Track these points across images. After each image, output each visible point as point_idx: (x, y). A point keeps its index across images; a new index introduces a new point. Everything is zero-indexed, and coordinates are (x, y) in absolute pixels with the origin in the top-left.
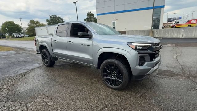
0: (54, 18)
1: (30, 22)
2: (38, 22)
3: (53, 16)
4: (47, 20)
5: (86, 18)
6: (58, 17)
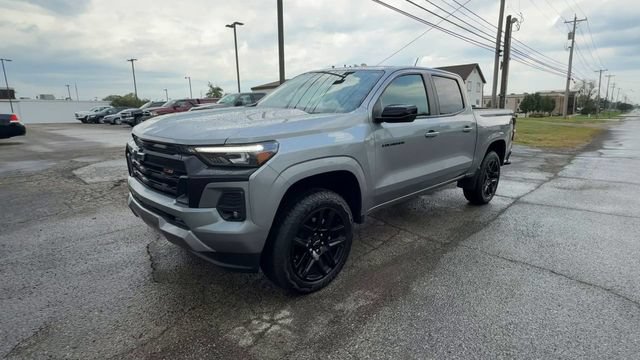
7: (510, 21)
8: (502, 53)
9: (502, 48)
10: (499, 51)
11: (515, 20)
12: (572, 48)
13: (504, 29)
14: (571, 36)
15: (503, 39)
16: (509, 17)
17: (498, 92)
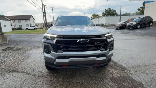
0: (108, 11)
1: (93, 15)
2: (97, 15)
3: (108, 9)
4: (103, 13)
5: (141, 7)
6: (112, 9)
7: (44, 6)
8: (44, 13)
9: (44, 12)
10: (43, 12)
11: (45, 5)
12: (53, 13)
13: (43, 7)
14: (52, 10)
15: (44, 10)
16: (44, 4)
17: (45, 22)
